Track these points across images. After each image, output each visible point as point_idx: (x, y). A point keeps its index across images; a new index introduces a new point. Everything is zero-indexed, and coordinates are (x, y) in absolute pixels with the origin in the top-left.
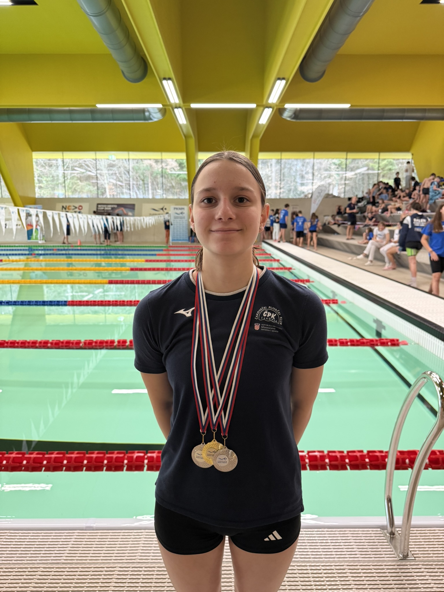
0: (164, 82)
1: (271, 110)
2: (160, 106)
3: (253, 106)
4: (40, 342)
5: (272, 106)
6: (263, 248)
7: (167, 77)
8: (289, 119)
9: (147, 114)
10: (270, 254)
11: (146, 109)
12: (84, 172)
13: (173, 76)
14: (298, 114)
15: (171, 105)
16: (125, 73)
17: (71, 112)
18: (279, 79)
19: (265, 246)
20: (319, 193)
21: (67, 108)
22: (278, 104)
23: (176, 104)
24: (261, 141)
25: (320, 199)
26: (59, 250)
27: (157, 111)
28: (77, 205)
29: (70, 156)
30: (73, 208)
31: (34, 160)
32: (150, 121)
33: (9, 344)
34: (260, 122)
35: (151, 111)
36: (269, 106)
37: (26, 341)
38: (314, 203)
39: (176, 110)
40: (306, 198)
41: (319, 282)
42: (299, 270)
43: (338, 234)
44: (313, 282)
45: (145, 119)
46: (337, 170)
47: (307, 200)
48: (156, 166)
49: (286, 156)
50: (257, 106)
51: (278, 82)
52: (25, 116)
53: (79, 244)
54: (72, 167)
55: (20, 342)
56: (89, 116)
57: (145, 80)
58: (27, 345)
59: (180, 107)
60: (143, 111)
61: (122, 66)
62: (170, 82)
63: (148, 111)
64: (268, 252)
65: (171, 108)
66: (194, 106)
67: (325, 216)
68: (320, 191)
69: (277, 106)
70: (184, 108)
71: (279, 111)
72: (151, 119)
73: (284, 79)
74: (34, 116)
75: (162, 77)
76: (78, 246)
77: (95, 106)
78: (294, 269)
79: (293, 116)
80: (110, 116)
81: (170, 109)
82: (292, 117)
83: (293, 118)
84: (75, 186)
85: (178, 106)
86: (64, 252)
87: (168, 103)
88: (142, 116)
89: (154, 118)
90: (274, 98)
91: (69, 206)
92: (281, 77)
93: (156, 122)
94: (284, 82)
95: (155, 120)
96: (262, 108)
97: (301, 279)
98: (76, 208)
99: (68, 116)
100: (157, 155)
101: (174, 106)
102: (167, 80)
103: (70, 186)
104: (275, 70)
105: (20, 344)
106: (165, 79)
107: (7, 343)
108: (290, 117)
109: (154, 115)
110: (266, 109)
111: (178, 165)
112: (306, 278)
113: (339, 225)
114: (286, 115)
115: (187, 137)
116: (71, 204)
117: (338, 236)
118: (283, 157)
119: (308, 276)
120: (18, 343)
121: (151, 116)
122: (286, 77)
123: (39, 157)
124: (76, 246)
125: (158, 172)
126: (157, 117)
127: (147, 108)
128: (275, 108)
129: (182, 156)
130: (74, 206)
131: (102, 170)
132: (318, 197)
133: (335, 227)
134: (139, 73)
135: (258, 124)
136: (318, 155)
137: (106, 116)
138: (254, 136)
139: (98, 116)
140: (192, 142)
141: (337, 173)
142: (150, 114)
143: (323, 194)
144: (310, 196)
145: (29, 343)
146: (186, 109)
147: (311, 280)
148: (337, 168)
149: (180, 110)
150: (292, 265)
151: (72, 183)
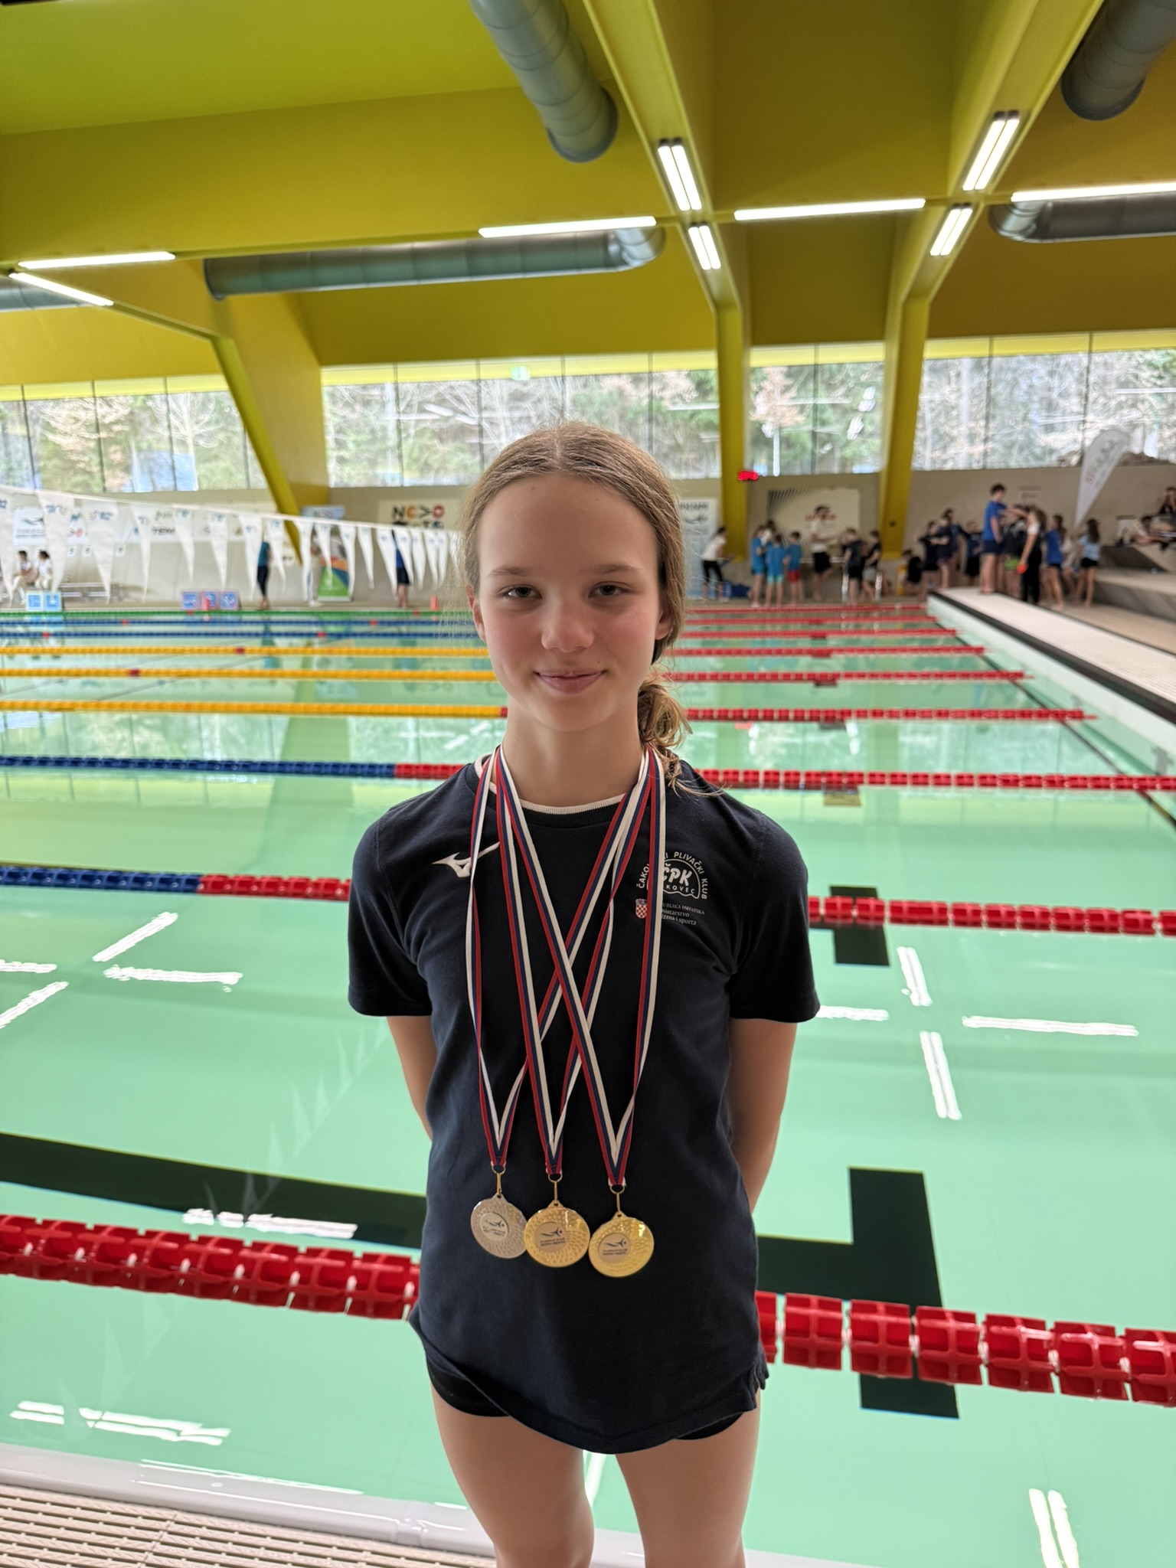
0: (664, 152)
1: (968, 212)
2: (649, 222)
3: (916, 203)
4: (316, 885)
5: (973, 200)
6: (931, 613)
7: (671, 136)
8: (1019, 238)
9: (613, 249)
10: (953, 632)
11: (612, 237)
12: (448, 418)
13: (686, 130)
14: (1048, 221)
15: (679, 217)
16: (559, 138)
17: (415, 255)
18: (998, 115)
19: (935, 606)
20: (1103, 451)
21: (407, 246)
22: (990, 193)
23: (693, 212)
24: (935, 306)
25: (1108, 469)
26: (382, 623)
27: (640, 237)
28: (430, 504)
29: (414, 375)
30: (421, 512)
31: (325, 390)
32: (622, 269)
33: (236, 888)
34: (935, 251)
35: (625, 238)
36: (963, 201)
37: (280, 879)
38: (1089, 480)
39: (693, 232)
40: (1063, 465)
41: (1113, 720)
42: (1047, 679)
43: (1161, 570)
44: (1093, 717)
45: (609, 262)
46: (1159, 382)
47: (1066, 473)
48: (634, 392)
49: (1006, 347)
50: (929, 203)
51: (997, 125)
52: (302, 275)
53: (433, 608)
54: (420, 403)
55: (265, 881)
56: (462, 263)
57: (612, 152)
58: (282, 889)
59: (704, 223)
60: (603, 240)
61: (549, 118)
62: (679, 150)
63: (617, 241)
64: (948, 625)
65: (679, 227)
66: (743, 215)
67: (1120, 518)
68: (1107, 446)
69: (986, 197)
70: (715, 225)
71: (994, 213)
72: (624, 263)
73: (1013, 114)
74: (326, 273)
75: (657, 135)
76: (431, 613)
77: (476, 233)
78: (1031, 677)
79: (1034, 226)
80: (516, 260)
81: (675, 229)
82: (1030, 231)
83: (1032, 236)
84: (426, 455)
85: (699, 219)
86: (393, 629)
87: (673, 213)
88: (599, 254)
89: (634, 258)
90: (980, 177)
91: (412, 508)
92: (1007, 108)
93: (637, 269)
94: (1014, 124)
95: (636, 264)
96: (942, 209)
97: (1052, 707)
98: (427, 512)
99: (407, 267)
100: (637, 363)
101: (688, 221)
102: (671, 146)
103: (416, 454)
104: (987, 93)
105: (263, 888)
106: (664, 142)
107: (232, 882)
108: (1021, 232)
109: (633, 250)
110: (955, 213)
111: (693, 387)
112: (1069, 706)
113: (1164, 546)
114: (1013, 226)
115: (720, 306)
116: (417, 503)
117: (1162, 576)
118: (995, 352)
119: (1076, 699)
120: (259, 884)
121: (625, 255)
122: (1022, 107)
123: (336, 380)
124: (425, 614)
125: (638, 409)
126: (640, 254)
127: (614, 231)
128: (982, 206)
129: (707, 361)
130: (422, 508)
131: (493, 409)
132: (1100, 462)
133: (1153, 552)
134: (593, 135)
135: (928, 255)
136: (1102, 339)
137: (506, 261)
138: (912, 295)
139: (486, 262)
140: (736, 319)
141: (1158, 390)
142: (622, 249)
143: (1116, 455)
144: (1074, 460)
145: (287, 884)
146: (720, 226)
147: (1087, 712)
148: (1160, 377)
149: (705, 229)
150: (1023, 665)
151: (422, 448)
